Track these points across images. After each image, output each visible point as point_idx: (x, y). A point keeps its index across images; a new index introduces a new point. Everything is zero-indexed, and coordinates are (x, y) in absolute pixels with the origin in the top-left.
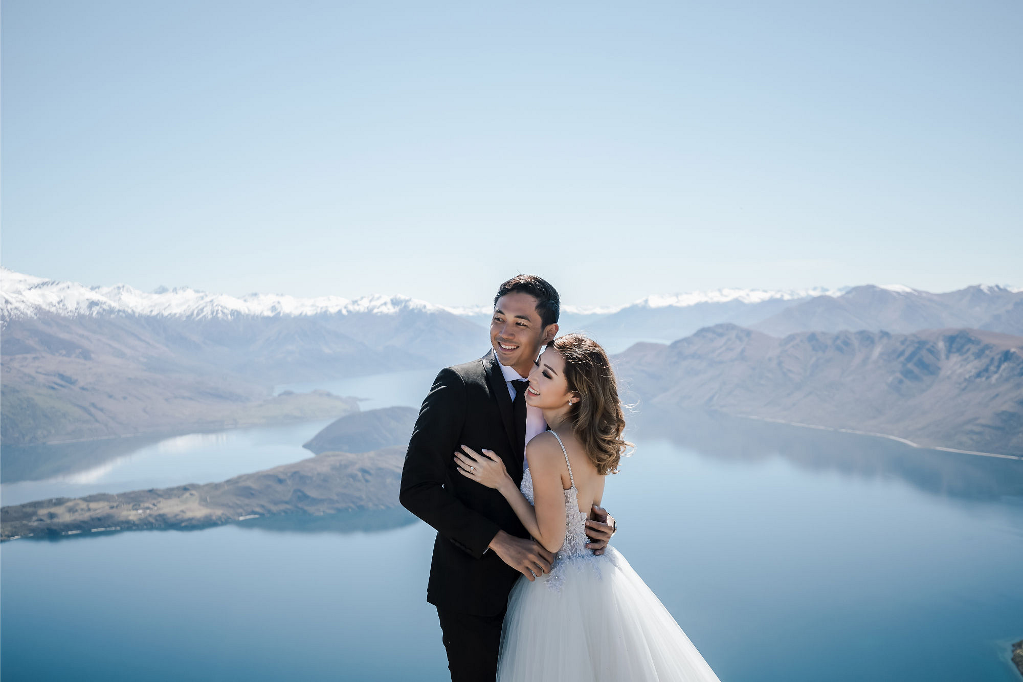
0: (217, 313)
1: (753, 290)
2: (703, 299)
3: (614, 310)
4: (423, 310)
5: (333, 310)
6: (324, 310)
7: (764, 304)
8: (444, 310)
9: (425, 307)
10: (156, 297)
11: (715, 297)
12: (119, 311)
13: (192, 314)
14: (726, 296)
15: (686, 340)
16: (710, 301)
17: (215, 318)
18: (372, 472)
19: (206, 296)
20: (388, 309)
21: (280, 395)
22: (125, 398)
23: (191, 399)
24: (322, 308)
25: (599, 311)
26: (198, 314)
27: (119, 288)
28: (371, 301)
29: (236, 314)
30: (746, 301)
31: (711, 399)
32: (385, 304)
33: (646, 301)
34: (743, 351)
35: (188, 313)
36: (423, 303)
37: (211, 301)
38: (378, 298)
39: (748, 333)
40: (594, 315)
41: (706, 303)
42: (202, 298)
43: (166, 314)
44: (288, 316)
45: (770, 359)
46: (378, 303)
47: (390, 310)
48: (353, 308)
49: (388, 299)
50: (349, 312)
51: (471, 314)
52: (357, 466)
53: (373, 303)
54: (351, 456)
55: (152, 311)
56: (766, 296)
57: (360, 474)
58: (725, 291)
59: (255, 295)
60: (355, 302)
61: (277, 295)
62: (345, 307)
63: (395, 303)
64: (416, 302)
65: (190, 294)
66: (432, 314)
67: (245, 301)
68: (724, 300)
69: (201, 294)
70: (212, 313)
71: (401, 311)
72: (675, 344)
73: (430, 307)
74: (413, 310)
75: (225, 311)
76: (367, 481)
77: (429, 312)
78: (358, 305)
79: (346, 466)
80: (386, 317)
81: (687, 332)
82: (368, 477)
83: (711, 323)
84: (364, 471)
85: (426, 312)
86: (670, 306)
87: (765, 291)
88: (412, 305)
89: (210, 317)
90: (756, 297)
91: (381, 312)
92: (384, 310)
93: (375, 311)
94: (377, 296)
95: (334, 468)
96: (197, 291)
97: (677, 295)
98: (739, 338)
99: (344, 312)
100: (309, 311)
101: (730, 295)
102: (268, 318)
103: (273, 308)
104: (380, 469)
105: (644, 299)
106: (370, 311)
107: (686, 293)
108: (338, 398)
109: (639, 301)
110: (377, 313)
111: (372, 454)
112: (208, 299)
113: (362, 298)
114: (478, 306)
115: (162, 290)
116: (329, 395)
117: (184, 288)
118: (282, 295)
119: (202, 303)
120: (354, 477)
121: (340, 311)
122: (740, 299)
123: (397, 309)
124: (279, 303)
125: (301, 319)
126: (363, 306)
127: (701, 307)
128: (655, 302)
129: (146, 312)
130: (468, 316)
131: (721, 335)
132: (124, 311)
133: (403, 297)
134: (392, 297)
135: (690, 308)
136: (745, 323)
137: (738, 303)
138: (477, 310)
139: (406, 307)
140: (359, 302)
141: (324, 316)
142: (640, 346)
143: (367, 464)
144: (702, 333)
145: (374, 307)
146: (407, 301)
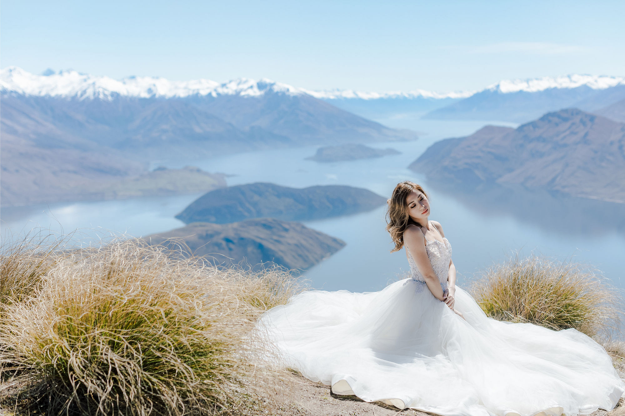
0: (99, 94)
1: (601, 76)
2: (553, 85)
3: (467, 95)
4: (287, 93)
5: (204, 93)
6: (195, 92)
7: (611, 90)
8: (306, 94)
9: (288, 90)
10: (44, 78)
11: (564, 83)
12: (12, 92)
13: (76, 95)
14: (575, 82)
15: (533, 124)
16: (559, 87)
17: (97, 99)
18: (235, 241)
19: (89, 78)
20: (255, 92)
21: (155, 170)
22: (17, 171)
23: (75, 172)
24: (194, 90)
25: (453, 95)
26: (82, 95)
27: (11, 71)
28: (239, 84)
29: (116, 95)
30: (594, 87)
31: (554, 180)
32: (251, 87)
33: (498, 86)
34: (586, 135)
35: (73, 94)
36: (287, 86)
37: (94, 84)
38: (246, 82)
39: (592, 118)
40: (448, 99)
41: (555, 88)
42: (85, 80)
43: (53, 94)
44: (162, 98)
45: (612, 143)
46: (245, 86)
47: (256, 93)
48: (221, 91)
49: (253, 82)
50: (219, 94)
51: (332, 97)
52: (222, 236)
53: (241, 86)
54: (217, 227)
55: (40, 92)
56: (613, 82)
57: (224, 243)
58: (574, 78)
59: (133, 78)
60: (224, 85)
61: (153, 78)
62: (215, 90)
63: (261, 86)
64: (280, 86)
65: (74, 76)
66: (295, 98)
67: (124, 83)
68: (573, 85)
69: (84, 77)
70: (94, 93)
71: (266, 94)
72: (522, 128)
73: (293, 90)
74: (277, 93)
75: (106, 93)
76: (230, 249)
77: (292, 95)
78: (227, 88)
79: (211, 236)
80: (252, 99)
81: (534, 115)
82: (232, 246)
83: (557, 107)
84: (228, 240)
85: (289, 96)
86: (521, 92)
87: (613, 78)
88: (276, 89)
89: (92, 98)
90: (604, 83)
91: (248, 95)
92: (251, 93)
93: (243, 94)
94: (244, 79)
95: (201, 237)
96: (81, 74)
97: (528, 81)
98: (583, 122)
99: (214, 94)
100: (182, 94)
101: (578, 81)
102: (144, 100)
103: (150, 91)
104: (242, 239)
105: (496, 84)
106: (238, 93)
107: (537, 79)
108: (206, 174)
109: (491, 86)
110: (244, 96)
111: (235, 225)
112: (90, 82)
113: (230, 82)
114: (338, 90)
115: (49, 73)
116: (199, 171)
117: (69, 71)
118: (157, 78)
119: (85, 85)
120: (218, 245)
121: (210, 94)
122: (589, 85)
123: (262, 92)
124: (154, 85)
125: (175, 102)
126: (232, 89)
127: (549, 93)
128: (506, 87)
129: (35, 92)
130: (329, 100)
131: (565, 120)
132: (16, 92)
133: (268, 81)
134: (258, 80)
135: (539, 94)
136: (590, 108)
137: (586, 88)
138: (337, 93)
139: (271, 90)
140: (228, 85)
141: (196, 98)
142: (488, 129)
143: (231, 234)
144: (546, 118)
145: (242, 90)
146: (272, 85)
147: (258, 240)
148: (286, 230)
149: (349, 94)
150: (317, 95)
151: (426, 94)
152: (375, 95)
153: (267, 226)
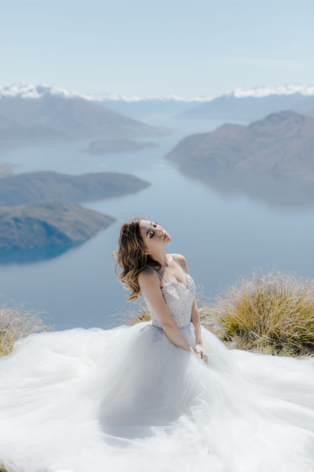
1: (309, 86)
2: (274, 92)
3: (210, 98)
4: (62, 96)
8: (79, 97)
9: (63, 94)
11: (282, 91)
15: (260, 123)
16: (279, 94)
18: (22, 220)
25: (198, 99)
28: (20, 88)
30: (304, 94)
31: (276, 165)
32: (31, 91)
33: (233, 93)
34: (298, 131)
36: (62, 90)
38: (26, 86)
39: (303, 118)
40: (195, 102)
41: (276, 95)
46: (25, 90)
47: (35, 95)
49: (32, 86)
51: (100, 99)
52: (11, 216)
53: (22, 90)
54: (6, 209)
57: (13, 223)
58: (290, 87)
60: (7, 89)
63: (39, 90)
64: (56, 90)
66: (69, 100)
68: (290, 93)
71: (44, 96)
72: (251, 126)
73: (67, 93)
74: (54, 96)
76: (19, 227)
77: (66, 98)
78: (10, 91)
80: (31, 101)
81: (260, 116)
82: (20, 224)
83: (277, 109)
84: (16, 220)
85: (64, 98)
88: (53, 92)
90: (311, 91)
91: (29, 97)
92: (31, 95)
93: (24, 96)
94: (24, 83)
97: (255, 88)
98: (296, 121)
101: (293, 89)
104: (28, 219)
105: (231, 90)
106: (19, 96)
107: (262, 87)
109: (227, 92)
111: (22, 207)
113: (13, 85)
120: (8, 224)
122: (300, 92)
123: (41, 95)
126: (14, 92)
127: (272, 98)
128: (239, 93)
131: (284, 119)
133: (45, 85)
134: (36, 85)
135: (264, 99)
137: (298, 95)
138: (105, 97)
139: (48, 93)
140: (10, 89)
142: (226, 126)
143: (19, 215)
144: (271, 118)
145: (23, 93)
146: (49, 89)
147: (43, 219)
148: (66, 210)
149: (114, 97)
150: (88, 98)
151: (177, 98)
152: (137, 99)
153: (50, 207)
